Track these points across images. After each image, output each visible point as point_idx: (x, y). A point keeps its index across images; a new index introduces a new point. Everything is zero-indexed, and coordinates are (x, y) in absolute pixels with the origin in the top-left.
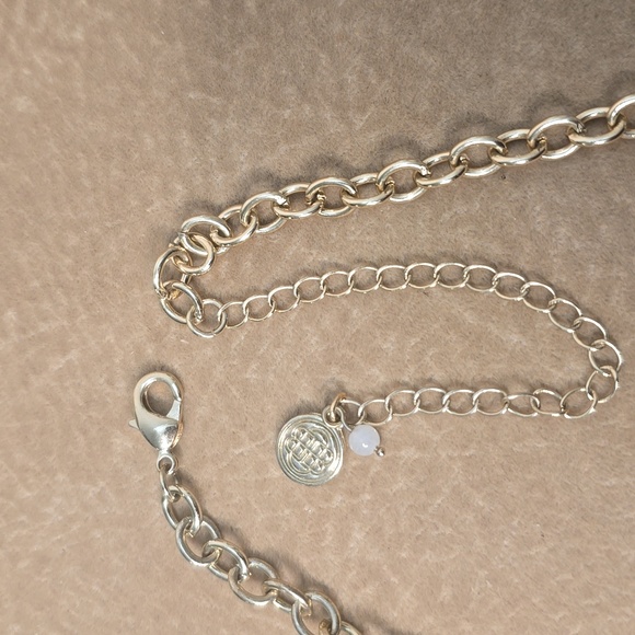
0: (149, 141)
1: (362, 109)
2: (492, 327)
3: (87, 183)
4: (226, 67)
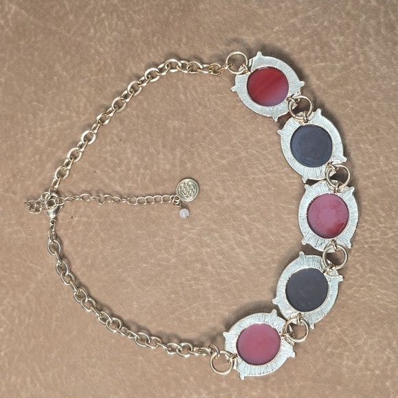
0: (20, 116)
1: (84, 115)
2: (112, 184)
4: (46, 96)
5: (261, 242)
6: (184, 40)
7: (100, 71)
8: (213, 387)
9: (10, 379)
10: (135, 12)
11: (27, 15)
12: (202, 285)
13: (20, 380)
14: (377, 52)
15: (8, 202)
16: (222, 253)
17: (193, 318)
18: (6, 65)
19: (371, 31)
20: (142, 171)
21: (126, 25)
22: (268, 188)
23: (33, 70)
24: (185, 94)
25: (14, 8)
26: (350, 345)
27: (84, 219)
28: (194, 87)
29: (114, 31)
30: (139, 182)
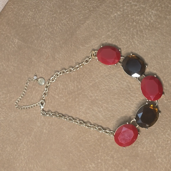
5: (106, 110)
6: (73, 44)
7: (47, 58)
8: (96, 162)
9: (29, 166)
10: (56, 37)
11: (21, 42)
13: (32, 166)
14: (138, 40)
16: (93, 115)
17: (87, 139)
18: (17, 60)
19: (135, 34)
20: (64, 90)
21: (54, 42)
22: (106, 92)
23: (25, 60)
25: (17, 40)
26: (140, 143)
29: (50, 44)
30: (64, 94)
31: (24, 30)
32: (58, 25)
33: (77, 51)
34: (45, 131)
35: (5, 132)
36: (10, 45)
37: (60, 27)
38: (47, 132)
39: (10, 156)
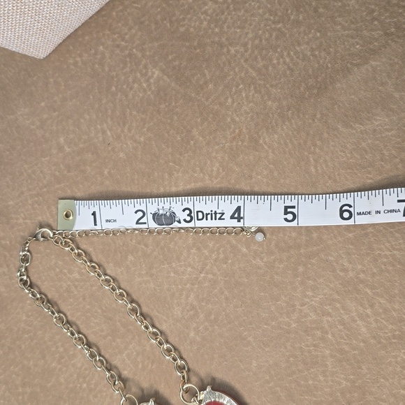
0: (156, 174)
1: (216, 178)
2: (239, 245)
3: (136, 182)
4: (182, 158)
5: (383, 316)
6: (318, 116)
7: (234, 138)
10: (272, 86)
11: (168, 80)
12: (321, 352)
15: (140, 253)
16: (342, 323)
17: (311, 382)
18: (146, 126)
21: (262, 97)
22: (393, 266)
23: (171, 132)
24: (316, 167)
25: (157, 73)
27: (210, 276)
28: (326, 161)
29: (250, 102)
30: (265, 246)
31: (184, 49)
32: (285, 54)
33: (326, 135)
34: (192, 334)
35: (79, 314)
36: (134, 82)
37: (288, 60)
38: (198, 339)
39: (81, 380)
